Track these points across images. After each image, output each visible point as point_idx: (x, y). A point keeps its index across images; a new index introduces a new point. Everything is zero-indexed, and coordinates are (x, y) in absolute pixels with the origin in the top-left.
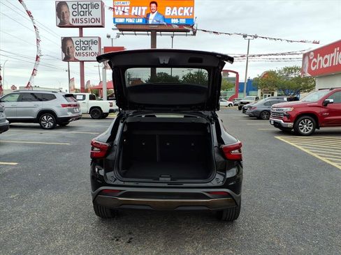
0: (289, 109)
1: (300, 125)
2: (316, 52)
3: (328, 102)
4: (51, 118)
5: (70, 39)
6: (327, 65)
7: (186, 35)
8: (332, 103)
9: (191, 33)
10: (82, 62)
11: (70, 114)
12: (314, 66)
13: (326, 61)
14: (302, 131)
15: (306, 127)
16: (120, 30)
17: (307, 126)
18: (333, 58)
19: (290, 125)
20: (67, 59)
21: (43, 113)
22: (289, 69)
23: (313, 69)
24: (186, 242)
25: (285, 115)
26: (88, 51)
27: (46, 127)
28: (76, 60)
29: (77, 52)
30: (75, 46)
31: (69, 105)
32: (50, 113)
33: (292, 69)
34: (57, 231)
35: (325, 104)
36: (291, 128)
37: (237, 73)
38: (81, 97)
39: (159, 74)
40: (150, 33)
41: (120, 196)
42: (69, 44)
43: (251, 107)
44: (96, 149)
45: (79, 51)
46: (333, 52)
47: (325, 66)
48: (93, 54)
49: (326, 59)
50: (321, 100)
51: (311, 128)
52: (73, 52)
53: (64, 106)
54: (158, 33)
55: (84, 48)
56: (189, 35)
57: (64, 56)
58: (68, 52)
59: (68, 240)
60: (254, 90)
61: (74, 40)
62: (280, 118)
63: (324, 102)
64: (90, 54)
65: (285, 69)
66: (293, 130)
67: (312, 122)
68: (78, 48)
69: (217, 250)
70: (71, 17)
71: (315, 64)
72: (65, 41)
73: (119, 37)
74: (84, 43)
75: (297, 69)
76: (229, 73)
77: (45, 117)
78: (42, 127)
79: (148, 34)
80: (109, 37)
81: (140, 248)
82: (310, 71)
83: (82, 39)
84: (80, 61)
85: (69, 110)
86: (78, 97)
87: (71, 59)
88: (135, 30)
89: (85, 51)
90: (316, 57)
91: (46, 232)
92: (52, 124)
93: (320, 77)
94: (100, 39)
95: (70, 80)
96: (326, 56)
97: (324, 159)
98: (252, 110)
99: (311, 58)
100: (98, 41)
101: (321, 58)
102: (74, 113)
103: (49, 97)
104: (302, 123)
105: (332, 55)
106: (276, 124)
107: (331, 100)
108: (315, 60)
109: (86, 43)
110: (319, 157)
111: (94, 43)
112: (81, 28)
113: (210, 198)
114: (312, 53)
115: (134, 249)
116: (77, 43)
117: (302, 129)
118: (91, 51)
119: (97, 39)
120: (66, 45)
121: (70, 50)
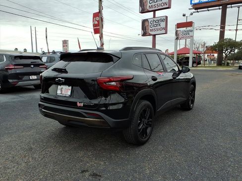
5: (147, 20)
10: (154, 36)
16: (196, 9)
20: (144, 34)
26: (158, 27)
28: (150, 35)
30: (150, 24)
40: (221, 7)
42: (146, 24)
45: (152, 28)
52: (148, 29)
54: (228, 6)
55: (155, 26)
58: (146, 29)
61: (149, 21)
64: (160, 29)
68: (151, 26)
70: (149, 4)
72: (144, 22)
74: (156, 22)
79: (219, 9)
80: (184, 16)
83: (155, 19)
87: (147, 35)
88: (208, 7)
89: (156, 28)
94: (167, 17)
111: (162, 21)
112: (154, 11)
116: (151, 22)
118: (160, 27)
119: (165, 18)
120: (144, 25)
121: (147, 28)
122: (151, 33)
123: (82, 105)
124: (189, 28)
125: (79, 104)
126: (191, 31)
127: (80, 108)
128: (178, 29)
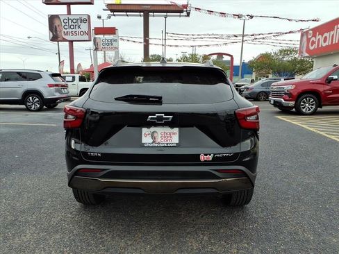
0: (290, 87)
1: (302, 103)
2: (315, 30)
3: (332, 79)
4: (37, 99)
5: (57, 16)
6: (327, 44)
7: (180, 16)
8: (336, 79)
9: (185, 13)
10: (71, 42)
11: (57, 95)
12: (312, 46)
13: (325, 40)
14: (304, 110)
15: (308, 106)
16: (112, 11)
17: (309, 104)
18: (333, 35)
19: (292, 103)
21: (28, 93)
22: (285, 51)
23: (312, 48)
24: (188, 233)
25: (285, 94)
26: (77, 30)
27: (33, 108)
28: (64, 40)
29: (66, 31)
30: (63, 24)
31: (57, 85)
32: (36, 93)
33: (288, 50)
34: (27, 221)
35: (328, 81)
36: (292, 108)
37: (231, 56)
38: (71, 79)
39: (152, 56)
40: (142, 14)
41: (102, 177)
42: (57, 22)
43: (247, 88)
44: (71, 117)
45: (68, 30)
46: (333, 30)
47: (324, 45)
48: (82, 33)
49: (326, 38)
50: (324, 77)
51: (314, 107)
52: (61, 31)
53: (51, 86)
54: (150, 14)
55: (72, 27)
56: (183, 16)
57: (52, 36)
59: (39, 233)
60: (248, 73)
61: (62, 18)
62: (281, 97)
63: (327, 80)
64: (79, 33)
65: (281, 51)
66: (294, 110)
67: (315, 100)
68: (66, 27)
69: (228, 244)
71: (313, 43)
72: (52, 19)
73: (110, 18)
74: (72, 21)
75: (293, 51)
76: (224, 56)
77: (31, 98)
78: (28, 109)
79: (140, 15)
80: (99, 17)
81: (129, 243)
82: (308, 51)
83: (70, 17)
84: (69, 41)
85: (57, 91)
86: (67, 79)
87: (59, 39)
88: (127, 11)
89: (74, 30)
90: (314, 35)
91: (12, 224)
92: (38, 106)
93: (319, 57)
94: (89, 17)
95: (60, 63)
96: (326, 35)
97: (333, 137)
98: (249, 92)
99: (310, 37)
100: (88, 19)
101: (320, 36)
102: (61, 93)
103: (35, 76)
104: (304, 102)
105: (332, 33)
106: (276, 104)
107: (335, 77)
108: (313, 39)
109: (74, 21)
110: (327, 136)
111: (83, 21)
112: (69, 4)
113: (220, 178)
114: (311, 32)
115: (123, 244)
116: (65, 21)
117: (304, 108)
118: (80, 30)
119: (86, 17)
120: (53, 24)
121: (58, 29)
122: (66, 37)
123: (210, 158)
124: (111, 37)
125: (203, 158)
126: (116, 41)
127: (206, 163)
128: (96, 36)
